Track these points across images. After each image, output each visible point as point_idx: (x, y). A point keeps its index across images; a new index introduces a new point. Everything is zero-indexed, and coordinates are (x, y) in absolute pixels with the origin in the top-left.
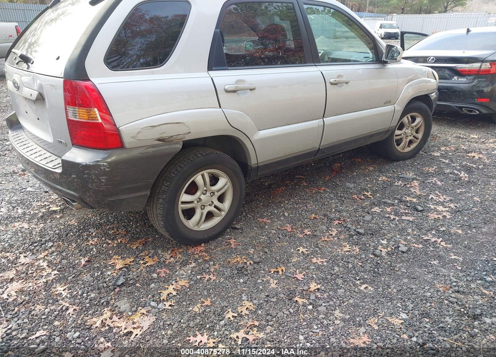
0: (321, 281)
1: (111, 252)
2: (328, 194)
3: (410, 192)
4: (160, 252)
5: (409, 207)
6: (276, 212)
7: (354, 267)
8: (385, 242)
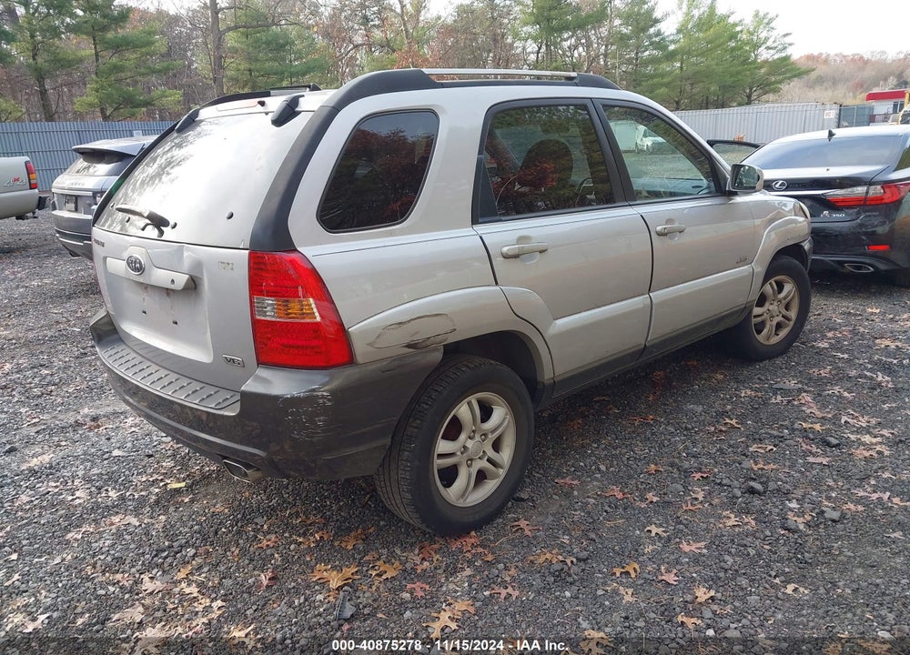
0: (711, 583)
1: (308, 559)
2: (663, 426)
3: (804, 415)
4: (399, 552)
5: (812, 440)
6: (581, 464)
7: (759, 555)
8: (794, 505)
